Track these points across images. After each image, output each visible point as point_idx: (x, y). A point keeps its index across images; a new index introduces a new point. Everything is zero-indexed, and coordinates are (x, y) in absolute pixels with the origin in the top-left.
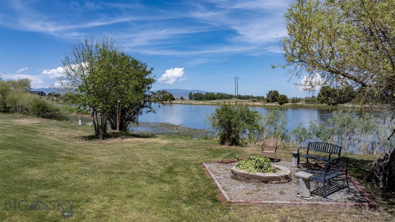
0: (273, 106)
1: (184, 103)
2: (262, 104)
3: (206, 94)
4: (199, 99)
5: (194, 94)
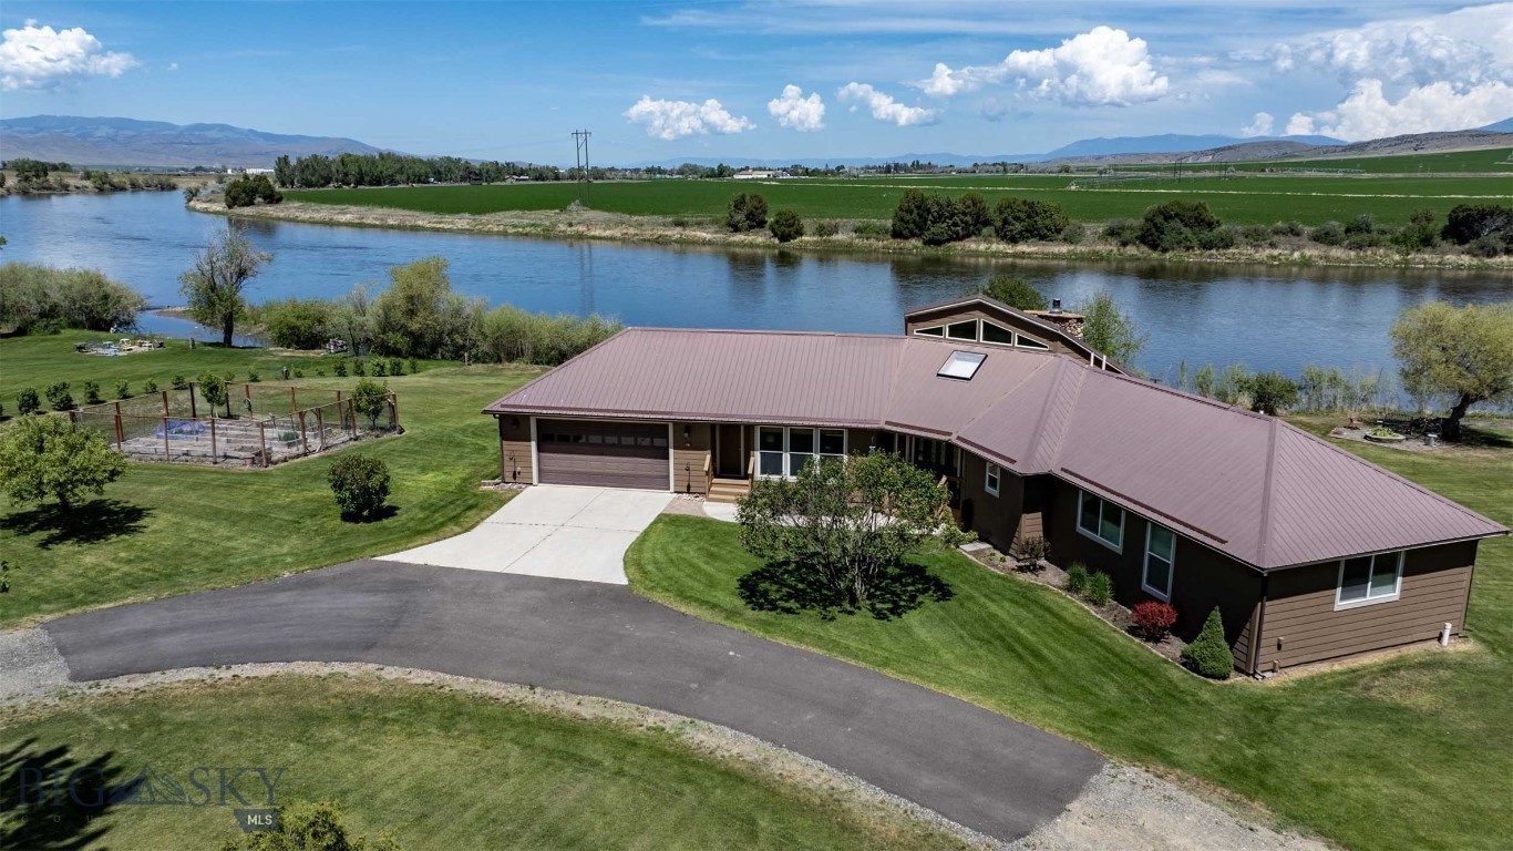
0: (758, 246)
4: (321, 181)
5: (300, 161)
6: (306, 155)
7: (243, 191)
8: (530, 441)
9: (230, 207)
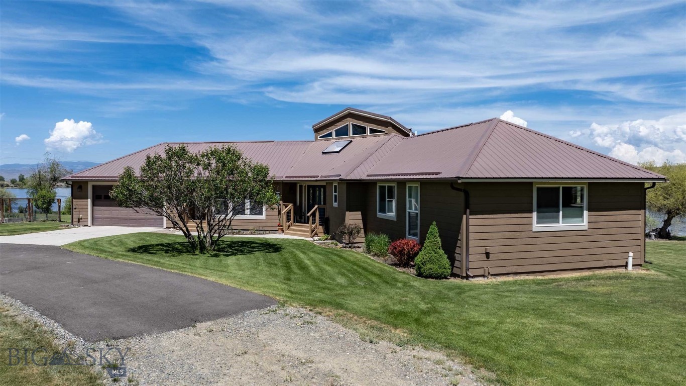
8: (87, 198)
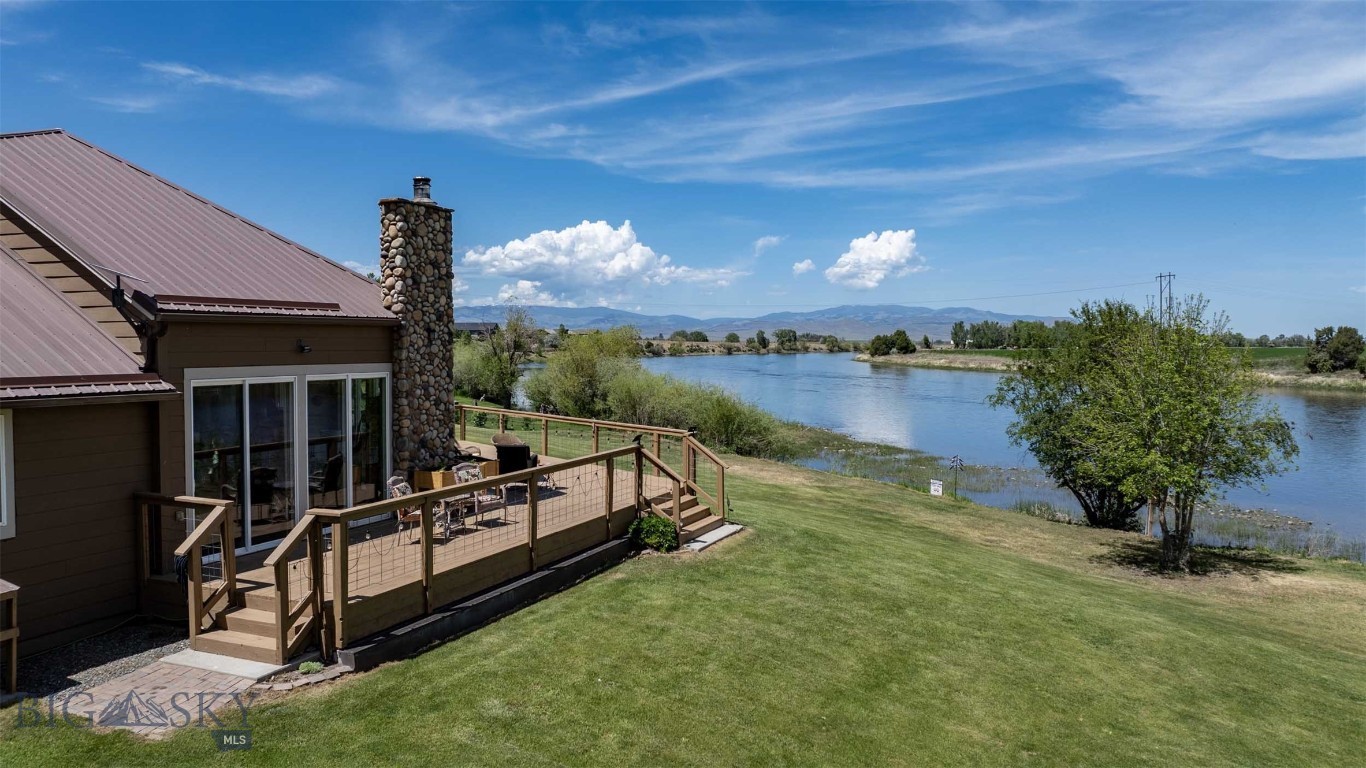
0: (1339, 389)
1: (961, 366)
2: (1286, 377)
3: (1015, 327)
4: (990, 343)
5: (973, 327)
6: (979, 321)
7: (884, 343)
9: (872, 355)
